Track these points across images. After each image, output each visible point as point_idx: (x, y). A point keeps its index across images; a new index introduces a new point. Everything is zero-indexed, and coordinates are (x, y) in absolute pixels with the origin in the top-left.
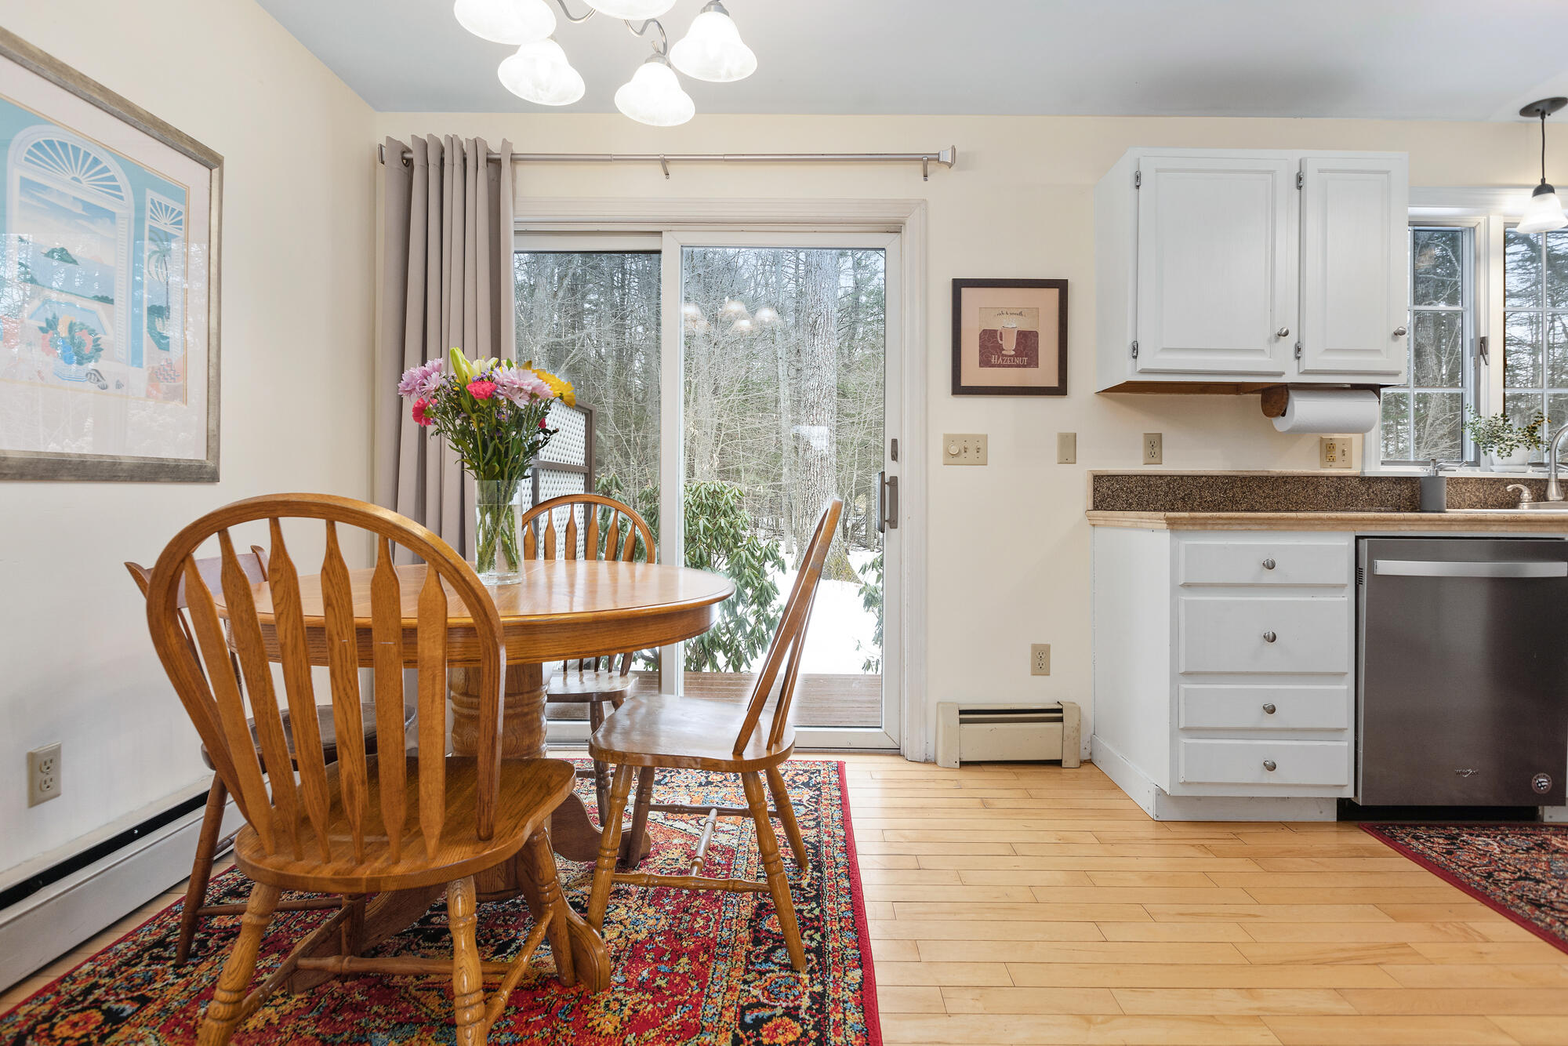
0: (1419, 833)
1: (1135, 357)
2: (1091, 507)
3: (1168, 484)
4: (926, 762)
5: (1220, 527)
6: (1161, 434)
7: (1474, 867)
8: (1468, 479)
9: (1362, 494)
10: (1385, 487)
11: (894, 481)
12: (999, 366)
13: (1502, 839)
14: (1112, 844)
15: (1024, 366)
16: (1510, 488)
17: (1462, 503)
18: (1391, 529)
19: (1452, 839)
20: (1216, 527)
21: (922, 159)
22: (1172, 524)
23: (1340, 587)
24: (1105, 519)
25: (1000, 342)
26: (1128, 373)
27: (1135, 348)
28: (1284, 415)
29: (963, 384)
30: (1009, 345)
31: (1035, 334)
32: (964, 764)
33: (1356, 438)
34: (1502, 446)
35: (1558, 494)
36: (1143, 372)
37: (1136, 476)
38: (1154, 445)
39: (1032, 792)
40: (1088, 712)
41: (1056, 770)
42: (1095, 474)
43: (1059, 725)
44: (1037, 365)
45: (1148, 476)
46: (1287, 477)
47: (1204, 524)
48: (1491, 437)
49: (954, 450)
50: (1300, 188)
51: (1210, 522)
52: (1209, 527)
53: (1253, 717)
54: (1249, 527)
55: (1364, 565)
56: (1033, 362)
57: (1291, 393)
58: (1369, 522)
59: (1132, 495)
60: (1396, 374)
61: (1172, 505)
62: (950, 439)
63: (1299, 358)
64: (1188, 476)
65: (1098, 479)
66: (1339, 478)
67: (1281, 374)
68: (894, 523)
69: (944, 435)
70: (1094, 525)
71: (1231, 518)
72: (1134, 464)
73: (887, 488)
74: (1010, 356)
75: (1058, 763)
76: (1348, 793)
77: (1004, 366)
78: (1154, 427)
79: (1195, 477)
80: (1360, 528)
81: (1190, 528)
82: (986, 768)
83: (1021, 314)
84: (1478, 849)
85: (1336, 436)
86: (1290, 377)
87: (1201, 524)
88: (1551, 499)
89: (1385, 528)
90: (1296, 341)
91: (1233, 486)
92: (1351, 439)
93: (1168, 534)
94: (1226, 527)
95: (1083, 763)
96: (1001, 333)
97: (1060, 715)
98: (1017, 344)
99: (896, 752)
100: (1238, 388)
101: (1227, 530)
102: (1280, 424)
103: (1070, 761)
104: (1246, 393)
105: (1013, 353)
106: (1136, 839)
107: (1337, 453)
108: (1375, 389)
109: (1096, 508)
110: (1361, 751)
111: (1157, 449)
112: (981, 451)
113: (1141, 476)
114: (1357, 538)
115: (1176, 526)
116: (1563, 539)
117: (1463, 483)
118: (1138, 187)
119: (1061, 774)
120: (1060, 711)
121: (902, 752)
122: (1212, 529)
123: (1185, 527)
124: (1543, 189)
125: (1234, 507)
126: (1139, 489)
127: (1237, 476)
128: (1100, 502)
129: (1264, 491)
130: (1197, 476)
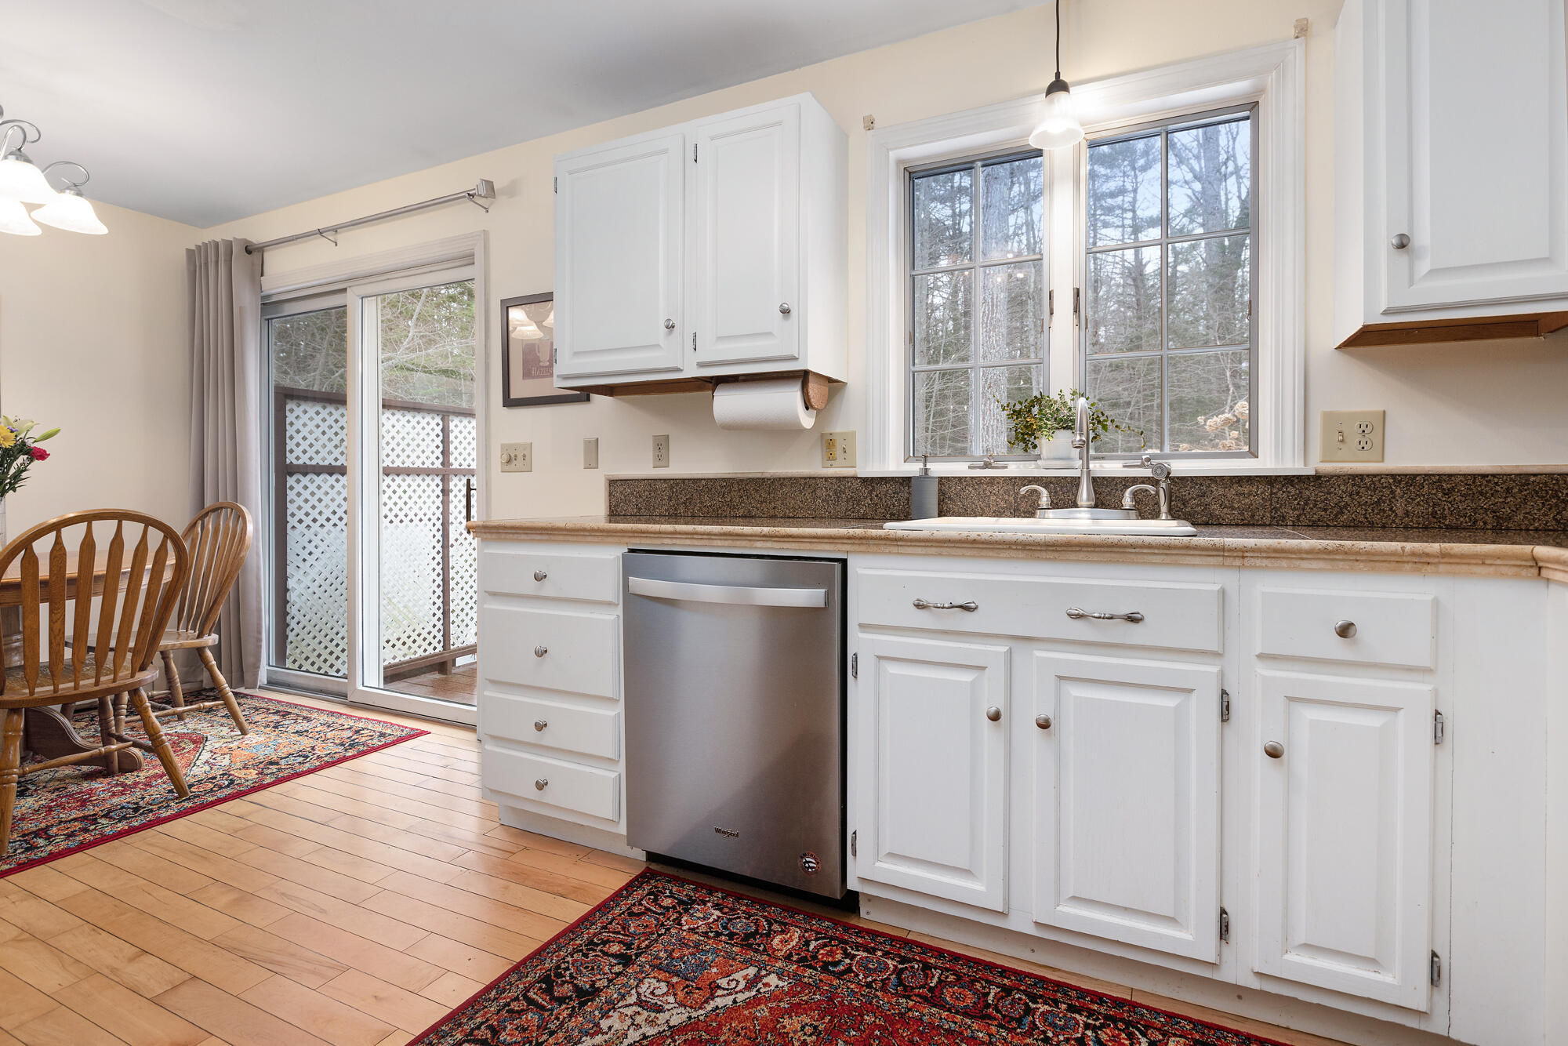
2: (608, 511)
3: (672, 488)
6: (668, 436)
9: (866, 498)
10: (890, 488)
12: (537, 376)
16: (1025, 490)
17: (986, 509)
25: (538, 354)
29: (513, 396)
30: (545, 357)
37: (644, 480)
38: (661, 447)
42: (612, 478)
45: (655, 480)
46: (784, 479)
49: (508, 458)
53: (524, 730)
59: (641, 499)
61: (675, 509)
62: (505, 447)
64: (690, 480)
65: (613, 483)
66: (840, 479)
69: (501, 443)
72: (642, 467)
74: (545, 367)
77: (541, 377)
78: (661, 428)
79: (695, 481)
91: (731, 490)
96: (539, 346)
107: (838, 452)
109: (611, 519)
111: (663, 451)
112: (527, 458)
113: (649, 480)
117: (987, 484)
125: (732, 513)
126: (647, 493)
127: (734, 479)
128: (615, 506)
129: (760, 496)
130: (697, 479)
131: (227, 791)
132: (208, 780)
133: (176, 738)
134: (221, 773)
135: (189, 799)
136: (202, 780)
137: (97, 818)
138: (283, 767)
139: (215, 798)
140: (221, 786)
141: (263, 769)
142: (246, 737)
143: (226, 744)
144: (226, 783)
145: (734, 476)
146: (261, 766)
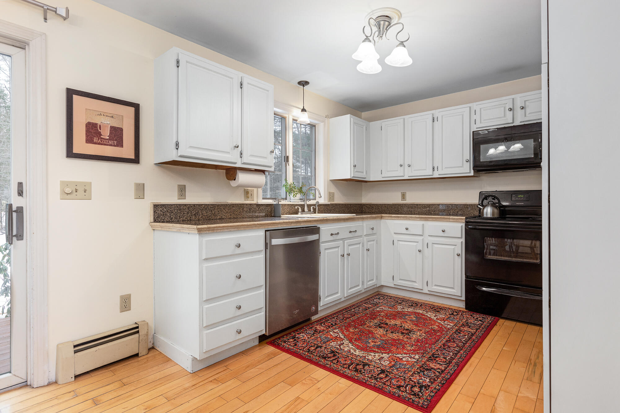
0: (285, 339)
1: (177, 149)
2: (152, 220)
3: (189, 208)
4: (49, 384)
5: (220, 231)
6: (185, 185)
7: (304, 348)
8: (285, 204)
9: (257, 211)
11: (20, 210)
12: (99, 144)
13: (306, 332)
14: (174, 399)
15: (114, 146)
16: (296, 207)
18: (276, 226)
19: (294, 337)
20: (218, 231)
21: (43, 7)
22: (200, 231)
23: (260, 251)
24: (162, 227)
25: (100, 130)
26: (173, 156)
27: (177, 145)
28: (235, 180)
30: (106, 133)
31: (121, 130)
32: (76, 377)
33: (255, 189)
34: (294, 193)
35: (307, 209)
36: (181, 156)
37: (174, 205)
38: (182, 190)
39: (124, 381)
40: (152, 324)
41: (136, 360)
42: (154, 203)
43: (137, 335)
44: (122, 146)
45: (180, 205)
46: (234, 204)
47: (213, 230)
48: (290, 190)
49: (68, 190)
50: (241, 88)
51: (215, 229)
52: (215, 231)
53: (233, 312)
54: (230, 230)
55: (268, 241)
56: (120, 144)
57: (238, 171)
58: (269, 225)
59: (172, 214)
60: (271, 167)
61: (190, 218)
62: (64, 184)
63: (241, 157)
64: (197, 205)
65: (156, 206)
66: (250, 204)
67: (235, 163)
68: (20, 237)
69: (60, 181)
70: (154, 230)
71: (223, 227)
72: (173, 199)
73: (14, 215)
74: (107, 139)
75: (137, 355)
76: (264, 332)
77: (102, 144)
78: (182, 182)
79: (200, 205)
80: (267, 227)
81: (207, 232)
82: (92, 374)
83: (112, 117)
84: (302, 339)
85: (249, 189)
86: (239, 165)
87: (212, 230)
88: (305, 211)
89: (274, 227)
90: (241, 150)
92: (254, 190)
93: (198, 236)
94: (222, 231)
95: (150, 349)
96: (100, 126)
97: (137, 330)
98: (110, 133)
99: (25, 385)
100: (216, 167)
101: (222, 232)
102: (233, 183)
103: (143, 352)
104: (219, 169)
105: (108, 138)
106: (185, 389)
107: (250, 195)
108: (263, 172)
109: (155, 221)
110: (267, 315)
111: (183, 192)
112: (87, 191)
113: (176, 205)
114: (266, 231)
115: (201, 232)
116: (317, 226)
118: (178, 67)
119: (138, 361)
120: (137, 327)
121: (29, 383)
122: (217, 232)
123: (205, 232)
124: (304, 110)
125: (215, 218)
126: (176, 211)
127: (216, 204)
128: (157, 218)
129: (226, 211)
130: (201, 205)
145: (215, 203)
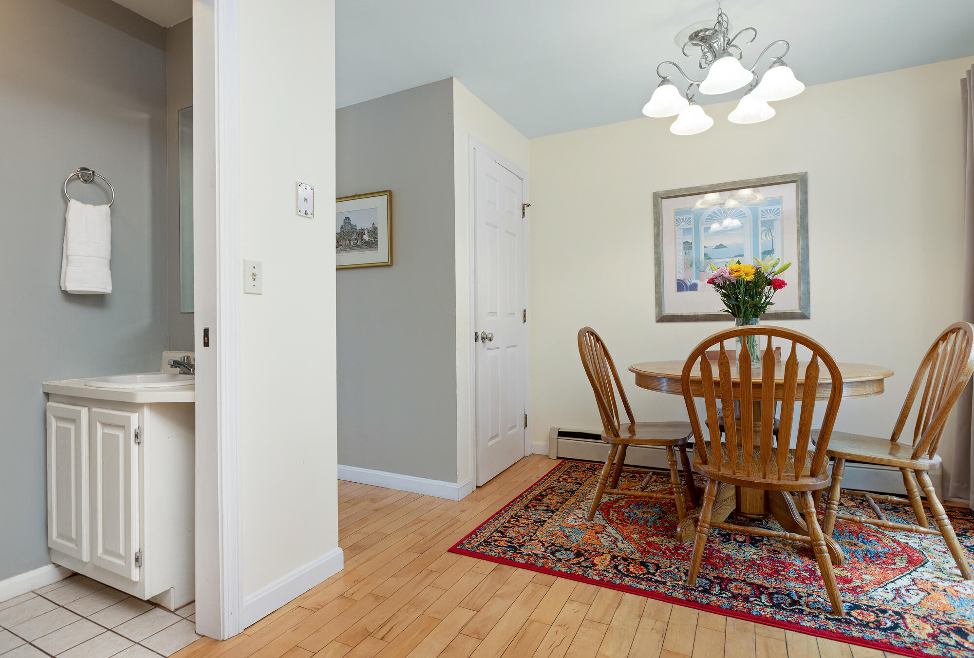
131: (878, 636)
132: (877, 610)
133: (900, 549)
134: (897, 610)
135: (839, 620)
136: (871, 607)
137: (763, 593)
138: (966, 645)
139: (860, 635)
140: (881, 624)
141: (942, 632)
142: (965, 582)
143: (935, 580)
144: (889, 624)
146: (944, 627)
